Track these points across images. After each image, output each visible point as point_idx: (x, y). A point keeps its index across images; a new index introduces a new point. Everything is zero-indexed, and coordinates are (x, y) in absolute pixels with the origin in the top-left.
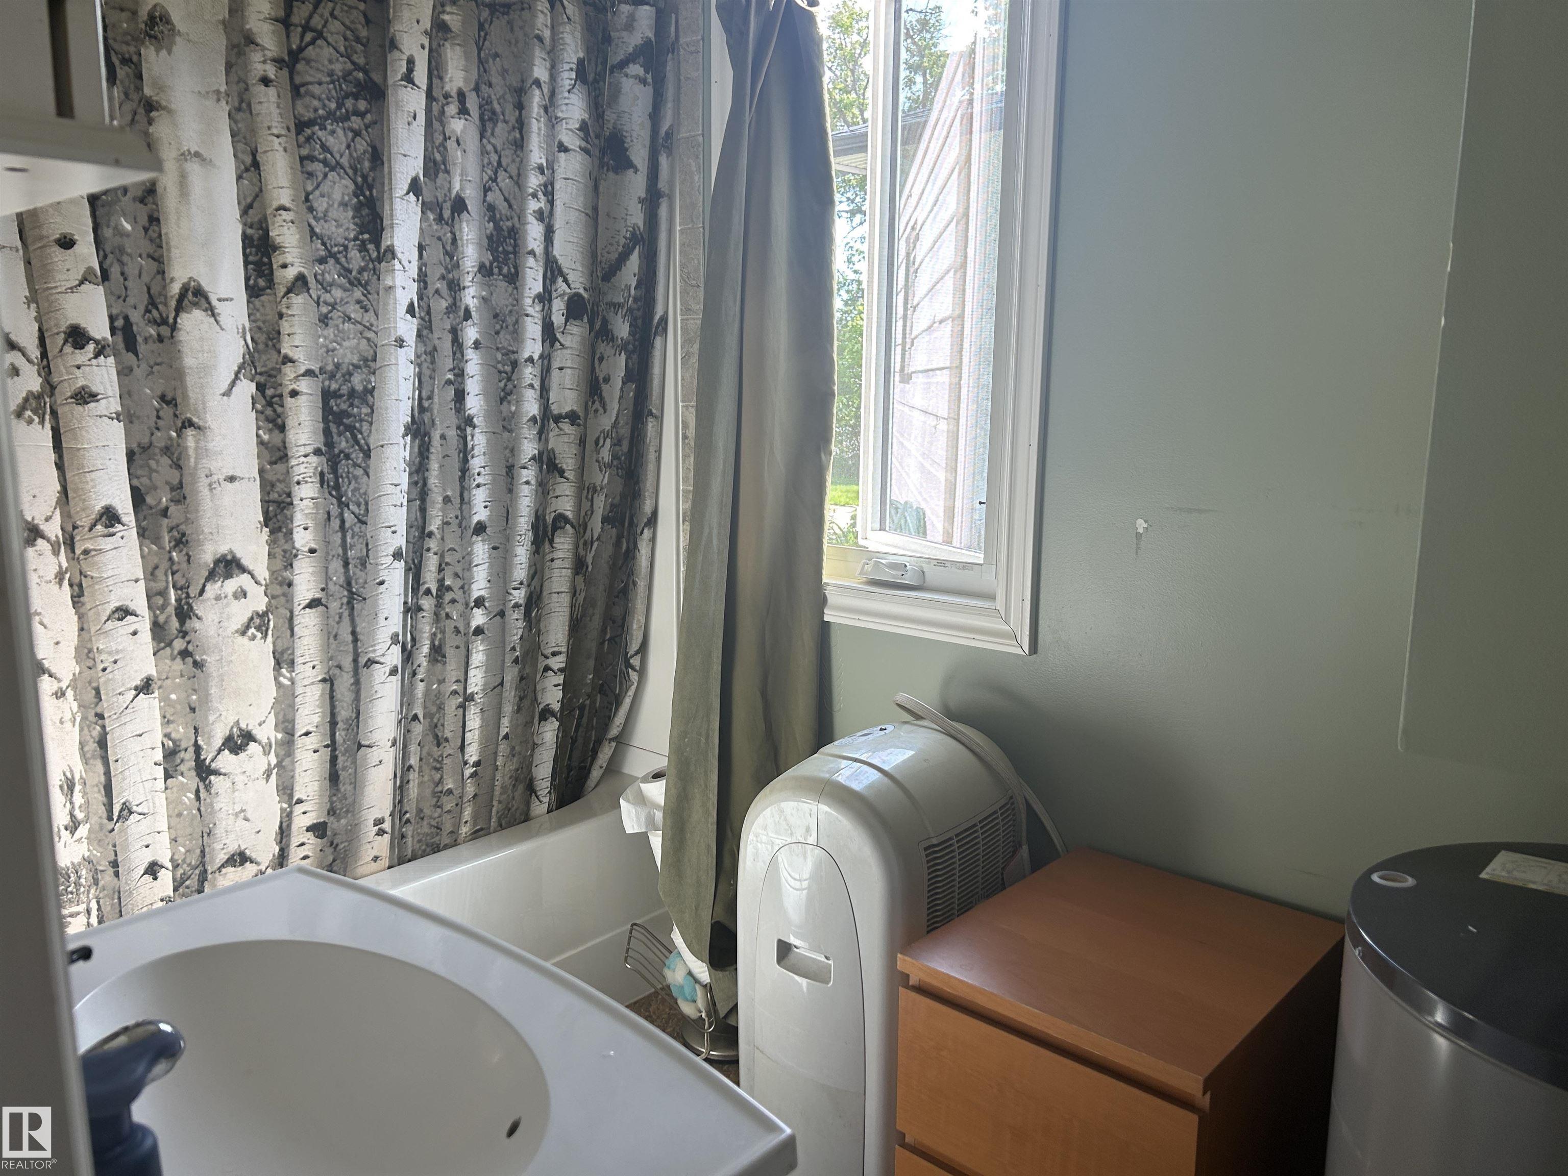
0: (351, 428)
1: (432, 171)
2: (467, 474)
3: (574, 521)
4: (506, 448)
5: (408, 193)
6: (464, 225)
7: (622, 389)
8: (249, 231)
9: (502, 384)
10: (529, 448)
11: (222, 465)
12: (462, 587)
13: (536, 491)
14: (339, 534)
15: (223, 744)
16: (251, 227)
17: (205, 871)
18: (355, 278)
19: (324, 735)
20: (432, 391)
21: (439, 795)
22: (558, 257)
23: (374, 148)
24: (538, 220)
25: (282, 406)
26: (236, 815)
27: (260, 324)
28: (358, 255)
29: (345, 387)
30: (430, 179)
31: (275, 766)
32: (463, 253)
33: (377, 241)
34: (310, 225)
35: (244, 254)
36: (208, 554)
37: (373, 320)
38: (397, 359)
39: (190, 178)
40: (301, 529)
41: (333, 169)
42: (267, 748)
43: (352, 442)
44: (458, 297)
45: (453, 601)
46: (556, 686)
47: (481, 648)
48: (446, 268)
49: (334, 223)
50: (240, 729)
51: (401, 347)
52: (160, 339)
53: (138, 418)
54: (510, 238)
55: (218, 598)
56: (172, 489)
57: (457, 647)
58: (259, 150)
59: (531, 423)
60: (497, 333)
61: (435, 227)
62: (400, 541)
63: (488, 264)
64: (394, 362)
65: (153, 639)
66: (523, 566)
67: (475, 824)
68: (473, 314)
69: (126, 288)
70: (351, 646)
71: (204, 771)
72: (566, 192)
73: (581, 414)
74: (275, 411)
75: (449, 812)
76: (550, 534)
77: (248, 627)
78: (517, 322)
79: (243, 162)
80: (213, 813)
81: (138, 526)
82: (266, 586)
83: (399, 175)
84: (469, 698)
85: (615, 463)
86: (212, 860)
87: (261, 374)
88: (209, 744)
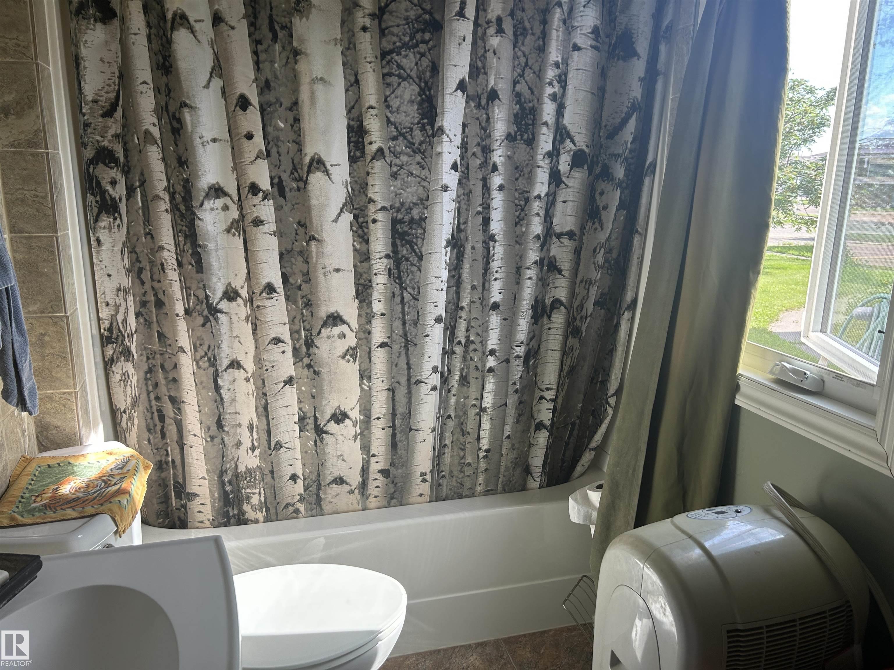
0: (410, 243)
1: (475, 74)
2: (488, 271)
3: (566, 304)
4: (517, 255)
5: (456, 90)
6: (496, 108)
7: (615, 215)
8: (352, 123)
9: (518, 213)
10: (533, 256)
11: (331, 262)
12: (481, 342)
13: (537, 284)
14: (400, 306)
15: (331, 418)
16: (353, 120)
17: (320, 484)
18: (417, 148)
19: (389, 420)
20: (467, 219)
21: (463, 465)
22: (567, 125)
23: (433, 63)
24: (551, 100)
25: (368, 228)
26: (338, 457)
27: (356, 179)
28: (420, 133)
29: (407, 217)
30: (473, 80)
31: (360, 434)
32: (494, 127)
33: (432, 123)
34: (387, 117)
35: (348, 137)
36: (323, 312)
37: (427, 174)
38: (442, 199)
39: (317, 94)
40: (377, 301)
41: (404, 80)
42: (355, 423)
43: (410, 250)
44: (488, 157)
45: (475, 350)
46: (548, 409)
47: (492, 381)
48: (481, 138)
49: (404, 114)
50: (341, 411)
51: (445, 191)
52: (299, 189)
53: (285, 234)
54: (530, 114)
55: (329, 337)
56: (304, 275)
57: (477, 378)
58: (359, 72)
59: (536, 239)
60: (517, 179)
61: (475, 111)
62: (441, 311)
63: (513, 133)
64: (440, 201)
65: (293, 356)
66: (524, 332)
67: (487, 486)
68: (500, 167)
69: (280, 161)
70: (406, 371)
71: (320, 431)
72: (577, 79)
73: (577, 233)
74: (363, 231)
75: (468, 476)
76: (548, 311)
77: (346, 355)
78: (531, 171)
79: (349, 81)
80: (324, 454)
81: (286, 294)
82: (356, 332)
83: (449, 79)
84: (484, 410)
85: (606, 265)
86: (324, 479)
87: (356, 209)
88: (322, 416)
